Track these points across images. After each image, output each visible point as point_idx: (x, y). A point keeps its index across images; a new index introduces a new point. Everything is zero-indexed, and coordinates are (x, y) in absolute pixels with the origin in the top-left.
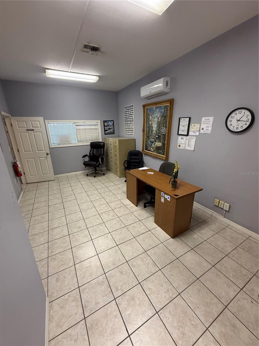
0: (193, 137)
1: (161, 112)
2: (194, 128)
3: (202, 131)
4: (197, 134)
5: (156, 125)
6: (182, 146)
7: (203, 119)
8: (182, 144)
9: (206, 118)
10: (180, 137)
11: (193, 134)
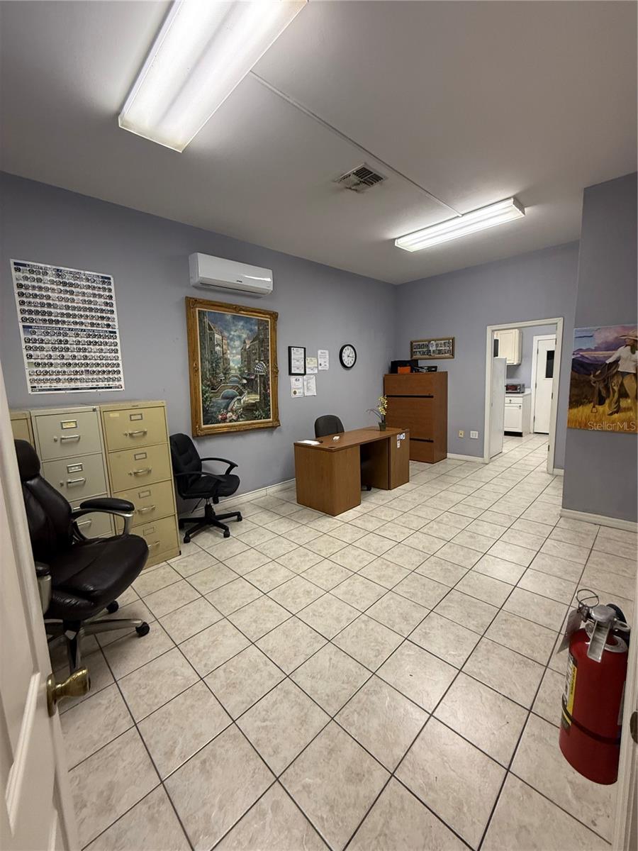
0: (312, 376)
1: (251, 330)
2: (311, 363)
3: (320, 368)
4: (316, 372)
5: (240, 356)
6: (300, 393)
7: (319, 352)
8: (298, 389)
9: (322, 351)
10: (293, 378)
11: (311, 372)
